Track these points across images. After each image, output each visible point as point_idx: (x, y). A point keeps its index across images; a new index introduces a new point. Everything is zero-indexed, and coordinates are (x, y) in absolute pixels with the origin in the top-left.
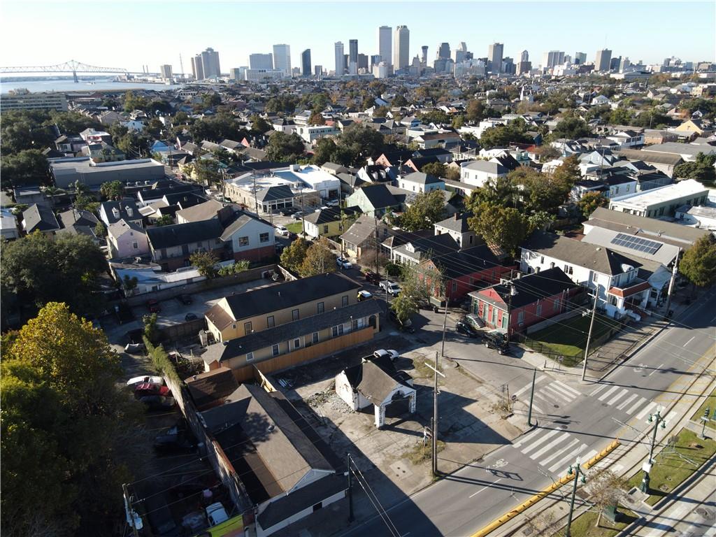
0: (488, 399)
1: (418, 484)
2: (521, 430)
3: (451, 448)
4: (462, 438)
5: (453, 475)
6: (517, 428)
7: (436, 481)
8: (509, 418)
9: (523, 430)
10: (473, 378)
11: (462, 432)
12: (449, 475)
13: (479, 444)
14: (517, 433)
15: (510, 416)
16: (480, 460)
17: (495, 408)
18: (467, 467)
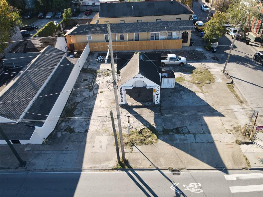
0: (236, 118)
1: (100, 163)
2: (248, 164)
3: (159, 147)
4: (178, 141)
5: (136, 172)
6: (246, 159)
7: (117, 169)
8: (245, 145)
9: (251, 165)
10: (237, 96)
11: (183, 137)
12: (133, 170)
13: (189, 156)
14: (241, 164)
15: (248, 144)
16: (176, 171)
17: (237, 129)
18: (157, 172)
